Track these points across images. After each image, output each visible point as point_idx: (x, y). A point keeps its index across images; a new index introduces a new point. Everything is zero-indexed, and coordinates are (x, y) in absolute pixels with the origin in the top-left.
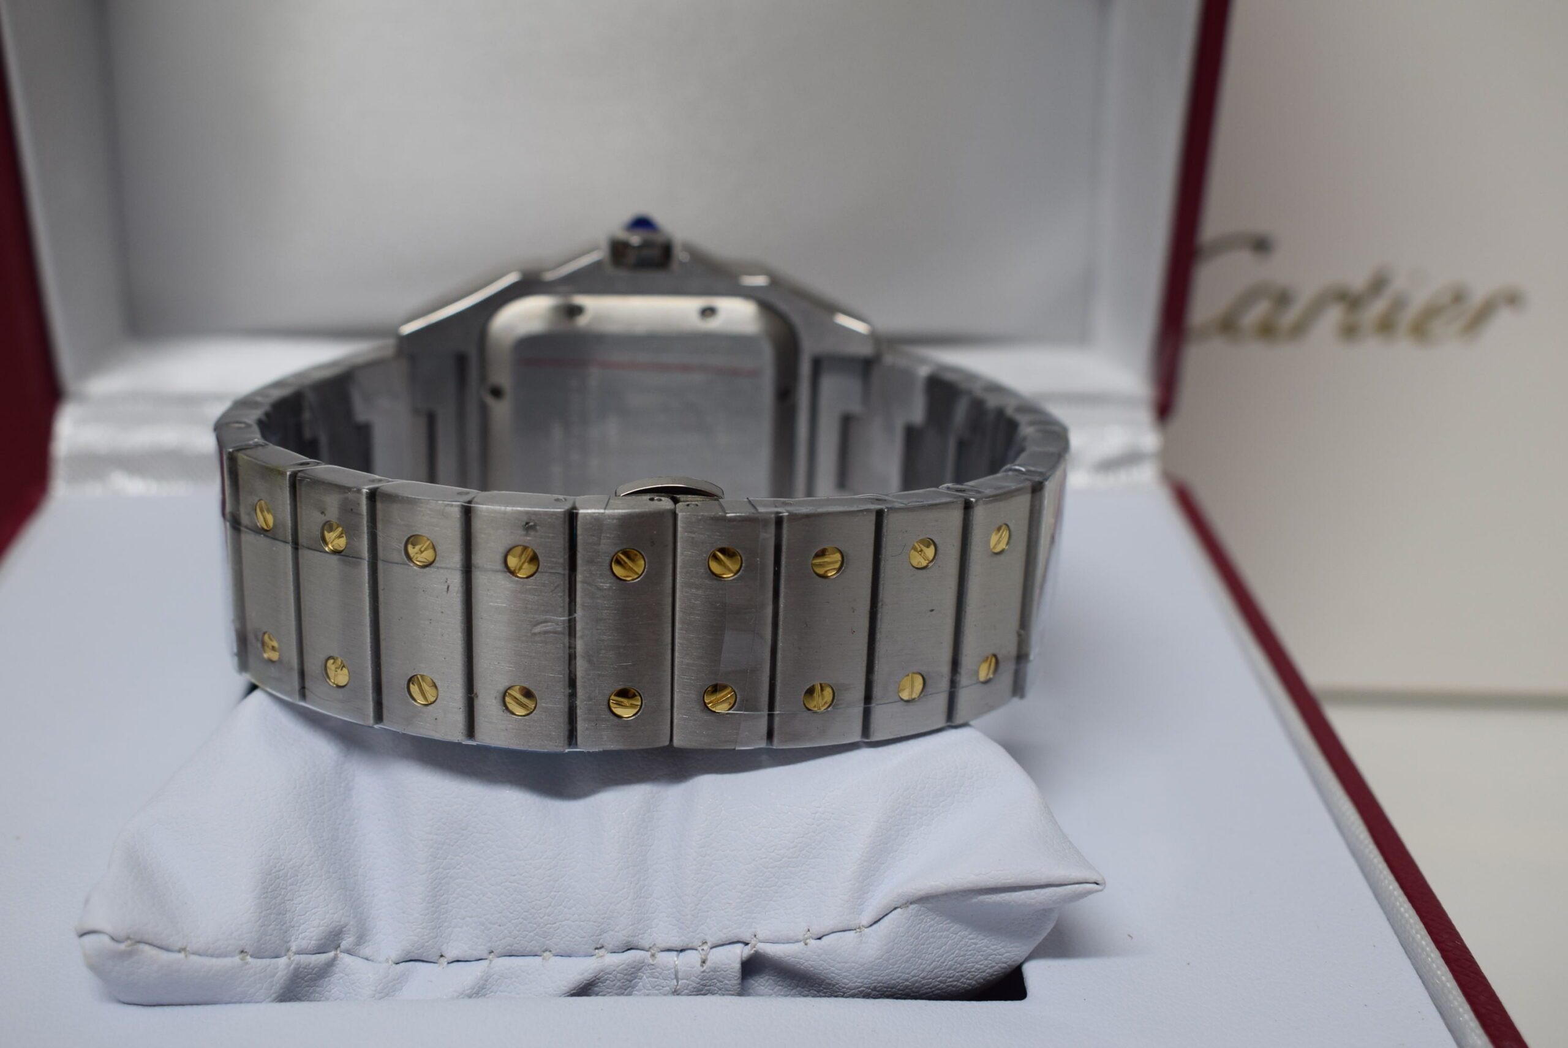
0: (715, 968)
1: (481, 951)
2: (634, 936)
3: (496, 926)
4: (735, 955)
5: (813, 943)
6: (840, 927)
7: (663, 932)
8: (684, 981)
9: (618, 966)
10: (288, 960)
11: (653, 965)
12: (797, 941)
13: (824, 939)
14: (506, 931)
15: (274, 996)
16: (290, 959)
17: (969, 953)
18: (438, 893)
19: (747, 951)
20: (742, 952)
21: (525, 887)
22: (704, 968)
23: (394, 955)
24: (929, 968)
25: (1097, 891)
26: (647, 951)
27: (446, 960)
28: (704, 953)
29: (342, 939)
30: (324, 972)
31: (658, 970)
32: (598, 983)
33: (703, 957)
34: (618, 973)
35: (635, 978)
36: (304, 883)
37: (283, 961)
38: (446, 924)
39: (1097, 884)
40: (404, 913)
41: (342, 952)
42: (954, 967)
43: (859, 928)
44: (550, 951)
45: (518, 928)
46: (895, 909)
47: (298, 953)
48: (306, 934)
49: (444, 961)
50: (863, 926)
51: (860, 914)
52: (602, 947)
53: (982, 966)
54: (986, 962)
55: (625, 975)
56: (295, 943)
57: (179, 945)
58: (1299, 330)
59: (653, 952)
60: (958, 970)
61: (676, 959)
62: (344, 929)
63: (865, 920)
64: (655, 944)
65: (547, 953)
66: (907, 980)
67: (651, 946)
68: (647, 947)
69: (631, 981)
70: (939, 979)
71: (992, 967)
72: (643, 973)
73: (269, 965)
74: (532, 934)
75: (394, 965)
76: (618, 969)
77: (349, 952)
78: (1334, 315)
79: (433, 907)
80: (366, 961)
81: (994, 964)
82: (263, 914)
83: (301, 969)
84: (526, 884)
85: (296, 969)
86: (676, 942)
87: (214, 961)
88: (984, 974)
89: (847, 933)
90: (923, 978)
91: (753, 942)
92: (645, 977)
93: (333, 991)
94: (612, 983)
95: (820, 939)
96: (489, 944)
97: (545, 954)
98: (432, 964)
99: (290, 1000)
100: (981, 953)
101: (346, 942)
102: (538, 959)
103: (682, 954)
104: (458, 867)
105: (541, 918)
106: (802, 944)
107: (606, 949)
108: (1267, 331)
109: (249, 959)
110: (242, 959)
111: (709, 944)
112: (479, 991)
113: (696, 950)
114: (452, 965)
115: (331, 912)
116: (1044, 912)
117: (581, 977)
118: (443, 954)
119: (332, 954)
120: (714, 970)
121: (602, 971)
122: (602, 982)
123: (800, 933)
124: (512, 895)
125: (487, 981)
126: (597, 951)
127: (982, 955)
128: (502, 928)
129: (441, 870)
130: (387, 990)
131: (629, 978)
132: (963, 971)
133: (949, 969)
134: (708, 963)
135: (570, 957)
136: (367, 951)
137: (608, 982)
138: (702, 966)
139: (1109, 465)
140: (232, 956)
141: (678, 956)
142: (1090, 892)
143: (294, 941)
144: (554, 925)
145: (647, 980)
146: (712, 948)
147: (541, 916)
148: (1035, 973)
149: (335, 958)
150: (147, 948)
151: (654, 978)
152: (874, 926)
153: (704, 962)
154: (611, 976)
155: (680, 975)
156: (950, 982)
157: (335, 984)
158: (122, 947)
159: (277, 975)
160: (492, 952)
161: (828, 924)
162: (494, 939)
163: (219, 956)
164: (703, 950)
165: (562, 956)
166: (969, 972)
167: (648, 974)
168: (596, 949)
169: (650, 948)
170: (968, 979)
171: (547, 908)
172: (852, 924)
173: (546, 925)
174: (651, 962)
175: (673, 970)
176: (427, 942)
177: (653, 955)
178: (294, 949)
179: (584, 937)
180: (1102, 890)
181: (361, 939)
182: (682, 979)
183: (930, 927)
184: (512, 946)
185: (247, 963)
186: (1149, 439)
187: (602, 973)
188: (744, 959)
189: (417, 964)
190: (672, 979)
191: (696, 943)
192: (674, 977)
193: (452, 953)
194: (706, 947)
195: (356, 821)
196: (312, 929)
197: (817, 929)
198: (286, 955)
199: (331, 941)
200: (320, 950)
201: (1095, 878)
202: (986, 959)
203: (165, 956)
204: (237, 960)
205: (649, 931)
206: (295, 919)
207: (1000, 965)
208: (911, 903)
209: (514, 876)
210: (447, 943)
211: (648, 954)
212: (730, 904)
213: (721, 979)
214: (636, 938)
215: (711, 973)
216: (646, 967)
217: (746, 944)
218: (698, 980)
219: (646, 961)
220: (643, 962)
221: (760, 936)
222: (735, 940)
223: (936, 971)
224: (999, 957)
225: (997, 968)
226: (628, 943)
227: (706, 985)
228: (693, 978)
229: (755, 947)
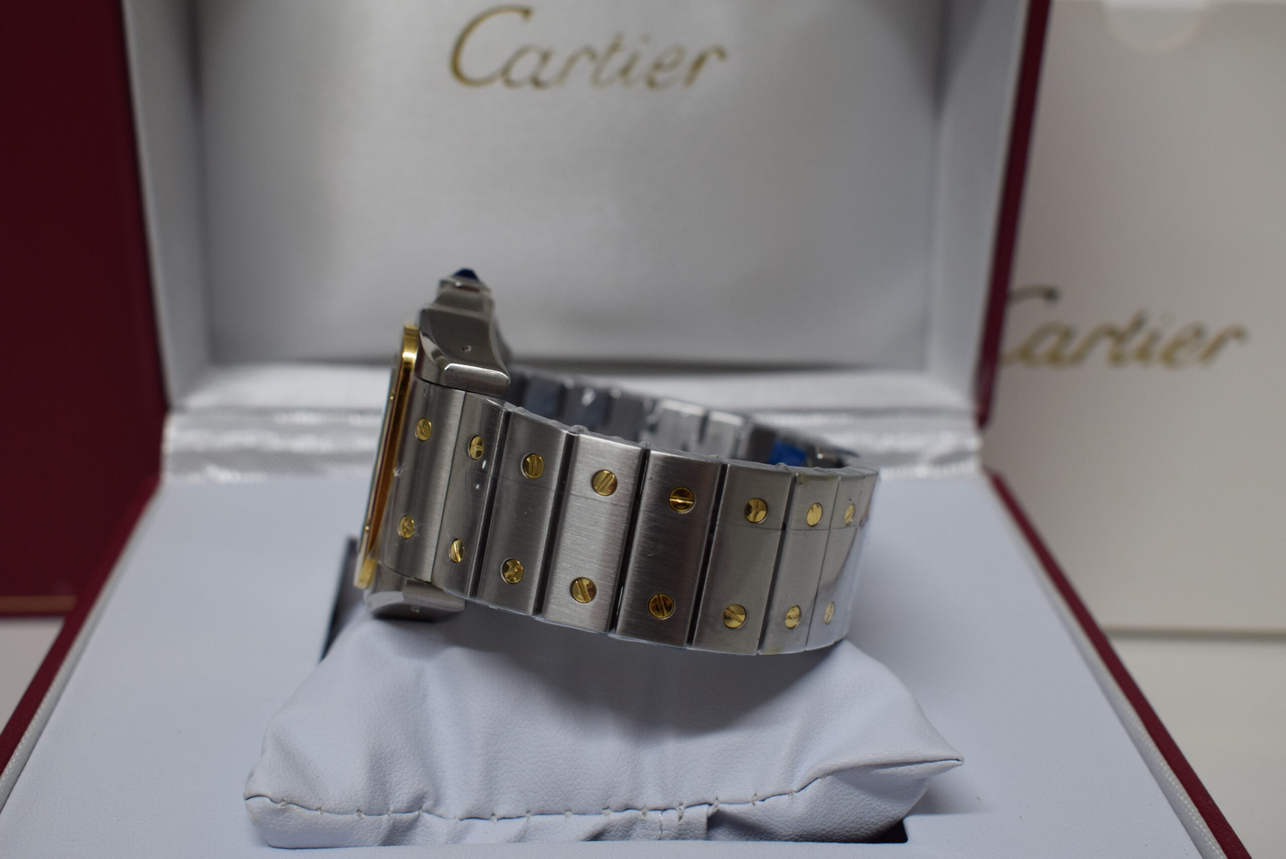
0: (688, 822)
1: (521, 810)
2: (631, 800)
3: (532, 793)
4: (704, 812)
5: (758, 803)
6: (778, 792)
7: (651, 796)
8: (667, 832)
9: (620, 821)
10: (388, 817)
11: (644, 820)
12: (748, 802)
13: (767, 801)
14: (539, 797)
15: (379, 842)
16: (389, 816)
17: (866, 811)
18: (491, 770)
19: (711, 810)
20: (708, 810)
21: (553, 765)
22: (682, 821)
23: (460, 813)
24: (838, 822)
25: (958, 765)
26: (640, 810)
28: (680, 811)
29: (424, 802)
30: (411, 826)
31: (648, 823)
32: (605, 833)
33: (680, 814)
34: (620, 826)
35: (631, 830)
36: (398, 762)
37: (385, 817)
38: (496, 792)
39: (958, 760)
40: (467, 784)
41: (423, 811)
42: (856, 821)
43: (791, 793)
44: (571, 811)
45: (548, 795)
46: (816, 779)
47: (395, 812)
48: (400, 798)
49: (495, 818)
50: (794, 791)
51: (792, 783)
52: (608, 808)
53: (875, 821)
54: (878, 817)
55: (625, 827)
56: (393, 805)
57: (317, 805)
58: (1079, 358)
59: (644, 811)
60: (858, 823)
61: (660, 816)
62: (426, 795)
63: (795, 787)
65: (568, 813)
66: (824, 830)
67: (643, 806)
68: (640, 806)
69: (628, 832)
70: (845, 830)
71: (883, 821)
72: (636, 826)
73: (377, 820)
74: (558, 799)
75: (459, 821)
76: (620, 823)
77: (428, 812)
78: (1105, 346)
79: (487, 780)
80: (440, 818)
81: (884, 819)
82: (372, 785)
83: (397, 824)
85: (394, 824)
86: (660, 803)
87: (340, 817)
88: (877, 826)
89: (783, 797)
90: (835, 829)
91: (716, 804)
92: (638, 829)
93: (417, 839)
94: (615, 834)
95: (763, 800)
96: (527, 806)
98: (486, 821)
99: (389, 845)
100: (875, 811)
101: (427, 805)
102: (562, 817)
103: (665, 813)
104: (504, 751)
105: (565, 787)
106: (751, 804)
107: (611, 809)
108: (1055, 358)
109: (363, 816)
110: (359, 816)
111: (685, 805)
112: (521, 838)
113: (674, 809)
114: (500, 821)
115: (417, 783)
116: (920, 781)
117: (593, 829)
118: (495, 813)
119: (417, 813)
120: (688, 824)
121: (609, 824)
122: (608, 833)
123: (750, 796)
124: (544, 771)
125: (526, 832)
126: (604, 810)
127: (876, 812)
128: (536, 795)
129: (492, 753)
130: (457, 838)
131: (627, 829)
132: (862, 824)
133: (853, 822)
134: (684, 819)
135: (585, 814)
136: (441, 810)
137: (612, 833)
138: (679, 821)
139: (943, 460)
140: (352, 814)
141: (662, 814)
142: (954, 766)
143: (392, 803)
144: (574, 793)
145: (639, 831)
146: (688, 807)
147: (565, 785)
148: (912, 825)
149: (419, 816)
150: (295, 807)
151: (644, 829)
152: (803, 792)
153: (680, 818)
154: (614, 828)
155: (663, 827)
156: (853, 831)
157: (419, 835)
158: (279, 806)
159: (382, 827)
160: (530, 811)
161: (769, 790)
162: (531, 802)
163: (343, 813)
164: (680, 809)
165: (579, 814)
166: (867, 825)
167: (641, 827)
168: (604, 809)
169: (642, 808)
170: (865, 829)
171: (569, 780)
172: (787, 790)
173: (568, 792)
174: (643, 817)
175: (658, 824)
176: (483, 805)
177: (644, 814)
178: (392, 809)
179: (595, 801)
180: (961, 765)
181: (437, 802)
182: (665, 830)
183: (841, 792)
184: (543, 807)
185: (362, 819)
186: (973, 442)
187: (609, 826)
188: (709, 815)
189: (476, 821)
190: (658, 830)
191: (675, 804)
192: (659, 828)
193: (501, 812)
194: (682, 807)
195: (431, 718)
196: (404, 795)
197: (762, 793)
198: (386, 813)
199: (416, 804)
200: (409, 810)
201: (956, 756)
202: (878, 815)
203: (307, 813)
204: (355, 816)
205: (641, 796)
206: (392, 788)
207: (888, 819)
208: (828, 775)
209: (545, 757)
210: (497, 806)
211: (641, 813)
212: (699, 777)
213: (693, 830)
214: (633, 802)
215: (686, 826)
216: (639, 822)
217: (711, 805)
218: (676, 831)
219: (639, 818)
220: (637, 818)
221: (721, 799)
222: (703, 802)
223: (843, 824)
224: (888, 814)
225: (886, 821)
226: (627, 804)
227: (682, 834)
228: (673, 829)
229: (717, 806)
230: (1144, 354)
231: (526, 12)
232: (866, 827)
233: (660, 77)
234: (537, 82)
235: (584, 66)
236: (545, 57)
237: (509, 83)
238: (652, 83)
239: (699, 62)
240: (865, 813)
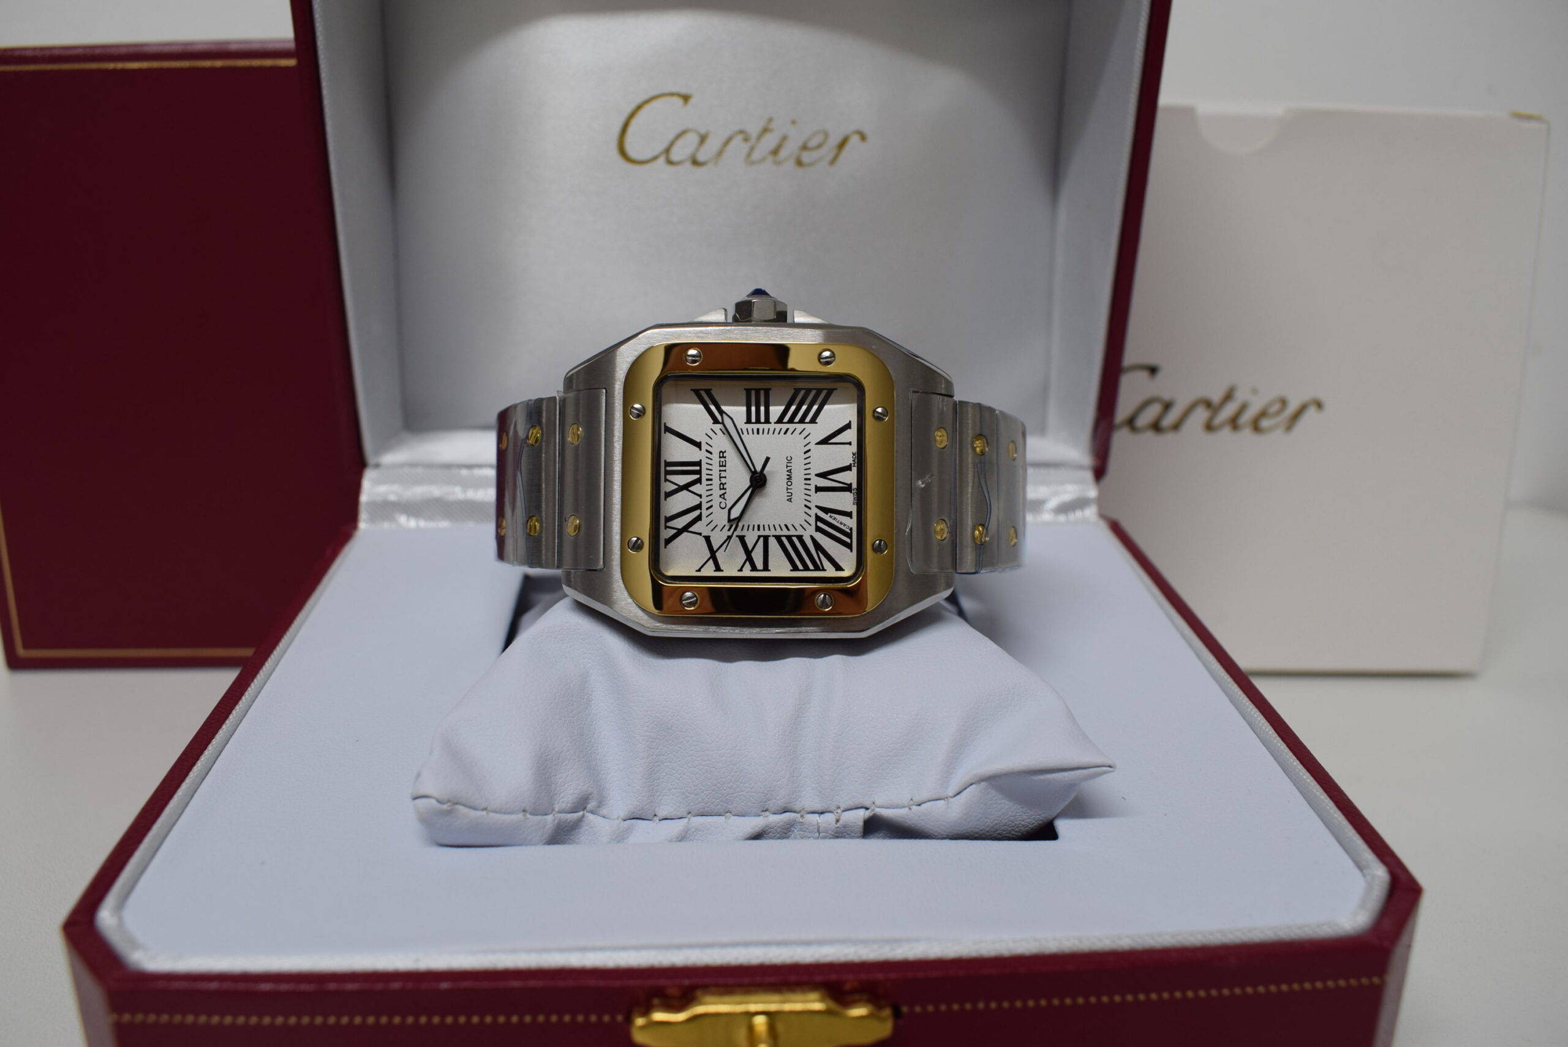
0: (845, 825)
1: (682, 811)
2: (789, 803)
3: (693, 795)
4: (861, 815)
5: (915, 808)
6: (934, 797)
7: (809, 800)
8: (824, 834)
9: (778, 823)
10: (553, 818)
11: (802, 823)
12: (904, 807)
13: (923, 805)
14: (700, 799)
15: (544, 841)
16: (554, 816)
17: (1018, 814)
18: (653, 772)
19: (867, 814)
20: (864, 814)
21: (714, 769)
22: (838, 825)
23: (623, 814)
24: (991, 825)
25: (1110, 772)
26: (798, 813)
27: (658, 818)
28: (837, 815)
29: (588, 803)
30: (576, 825)
31: (806, 826)
32: (764, 833)
33: (838, 818)
34: (777, 827)
35: (789, 831)
36: (564, 764)
37: (550, 817)
38: (658, 794)
39: (1110, 767)
40: (629, 786)
41: (587, 812)
42: (1008, 824)
43: (947, 798)
44: (731, 812)
45: (708, 797)
46: (972, 784)
47: (560, 812)
48: (565, 799)
49: (656, 819)
50: (950, 797)
51: (947, 788)
52: (767, 810)
53: (1024, 822)
54: (1029, 820)
55: (783, 829)
56: (557, 805)
57: (483, 806)
58: (1176, 427)
59: (802, 813)
60: (1010, 826)
61: (818, 818)
62: (590, 796)
63: (951, 793)
64: (803, 809)
66: (977, 833)
67: (801, 809)
68: (798, 810)
69: (786, 834)
70: (997, 832)
71: (1033, 823)
72: (795, 828)
73: (541, 821)
74: (718, 801)
75: (623, 822)
76: (778, 825)
77: (592, 812)
78: (1201, 415)
79: (649, 782)
80: (604, 819)
81: (1033, 821)
82: (538, 785)
83: (561, 824)
84: (714, 767)
85: (559, 823)
86: (818, 807)
87: (506, 814)
88: (1027, 828)
89: (939, 801)
90: (988, 832)
91: (872, 808)
92: (796, 831)
93: (581, 839)
94: (773, 835)
95: (919, 805)
96: (688, 808)
97: (727, 814)
98: (648, 821)
99: (554, 843)
100: (1027, 814)
101: (591, 805)
102: (722, 819)
103: (822, 816)
104: (666, 754)
105: (725, 790)
106: (907, 809)
107: (769, 812)
108: (1156, 427)
109: (528, 816)
110: (524, 816)
111: (842, 809)
112: (683, 838)
113: (832, 812)
114: (662, 821)
115: (581, 784)
116: (1071, 786)
117: (752, 830)
118: (656, 814)
119: (581, 813)
120: (845, 826)
121: (767, 826)
122: (767, 833)
123: (905, 800)
124: (704, 774)
125: (687, 832)
126: (763, 813)
128: (697, 796)
129: (654, 757)
130: (620, 837)
131: (785, 831)
133: (1004, 825)
134: (841, 822)
135: (744, 816)
136: (604, 811)
137: (771, 834)
138: (836, 824)
139: (1065, 508)
140: (517, 814)
141: (819, 817)
142: (1105, 772)
143: (557, 804)
144: (734, 795)
145: (797, 833)
146: (843, 811)
147: (725, 788)
148: (1061, 825)
149: (583, 816)
150: (461, 807)
151: (802, 831)
152: (958, 797)
153: (838, 821)
154: (773, 828)
155: (821, 830)
157: (583, 834)
158: (445, 806)
159: (547, 827)
160: (690, 813)
161: (925, 795)
162: (692, 804)
163: (509, 811)
164: (837, 813)
165: (738, 816)
166: (1018, 827)
167: (798, 829)
168: (763, 811)
169: (800, 811)
170: (1016, 832)
171: (729, 783)
172: (943, 795)
173: (728, 795)
174: (801, 820)
175: (816, 826)
176: (646, 806)
177: (802, 816)
178: (557, 809)
179: (755, 803)
180: (1113, 771)
181: (600, 804)
182: (822, 832)
183: (994, 796)
184: (704, 809)
185: (527, 819)
186: (1092, 492)
187: (767, 828)
188: (866, 819)
189: (638, 821)
190: (816, 833)
191: (832, 809)
192: (816, 831)
193: (662, 813)
194: (839, 811)
195: (594, 723)
196: (568, 796)
197: (918, 798)
198: (551, 813)
199: (581, 804)
200: (574, 810)
201: (1109, 762)
202: (1029, 818)
203: (473, 813)
204: (520, 816)
205: (800, 799)
206: (558, 789)
207: (1038, 821)
208: (983, 780)
209: (706, 761)
210: (659, 807)
211: (799, 815)
212: (857, 781)
213: (849, 832)
214: (791, 804)
215: (843, 829)
216: (797, 824)
217: (867, 809)
218: (833, 833)
219: (797, 820)
220: (795, 821)
221: (878, 803)
222: (860, 806)
223: (996, 827)
224: (1038, 817)
225: (1036, 824)
226: (785, 807)
227: (841, 833)
228: (830, 832)
229: (873, 811)
230: (1234, 423)
231: (686, 98)
232: (1017, 829)
233: (806, 157)
234: (695, 162)
235: (738, 146)
236: (703, 139)
237: (670, 162)
238: (799, 163)
239: (842, 144)
240: (1017, 817)
